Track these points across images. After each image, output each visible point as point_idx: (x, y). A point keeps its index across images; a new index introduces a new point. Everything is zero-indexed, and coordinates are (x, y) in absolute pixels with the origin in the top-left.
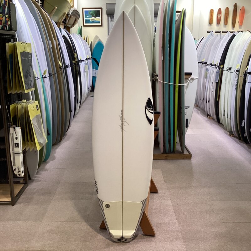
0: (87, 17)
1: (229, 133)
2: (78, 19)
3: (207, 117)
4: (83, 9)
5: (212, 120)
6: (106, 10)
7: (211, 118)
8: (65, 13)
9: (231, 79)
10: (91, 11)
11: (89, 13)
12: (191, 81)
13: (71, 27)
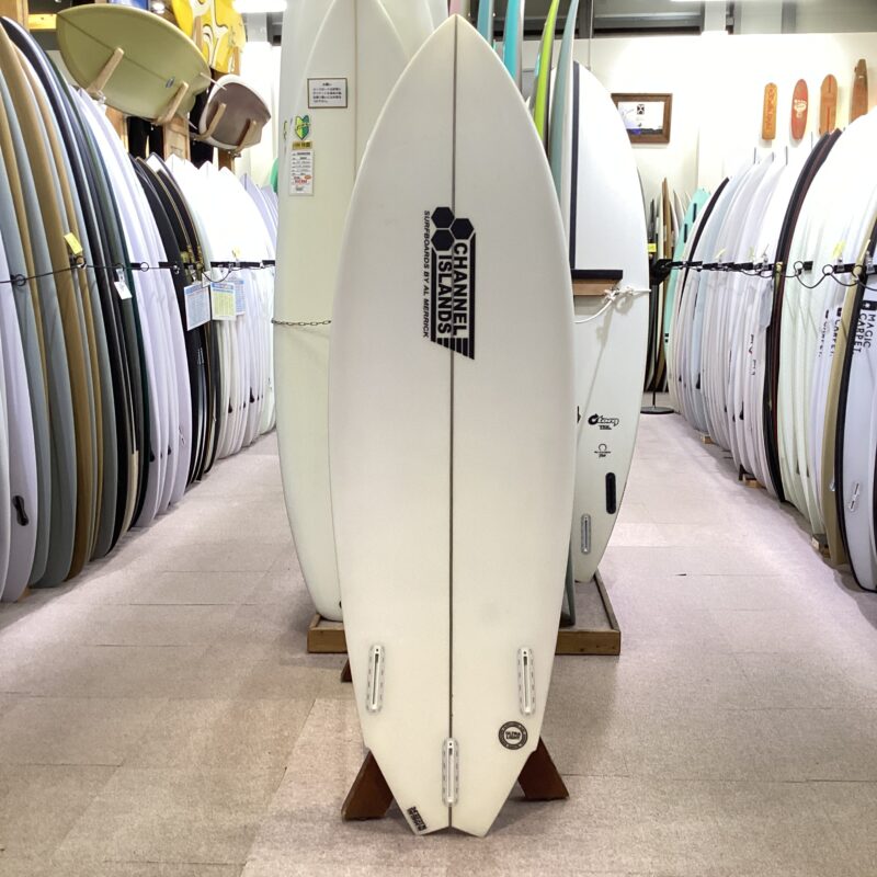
1: (817, 543)
2: (265, 122)
5: (757, 490)
7: (754, 482)
8: (182, 86)
9: (812, 311)
12: (619, 306)
13: (233, 152)
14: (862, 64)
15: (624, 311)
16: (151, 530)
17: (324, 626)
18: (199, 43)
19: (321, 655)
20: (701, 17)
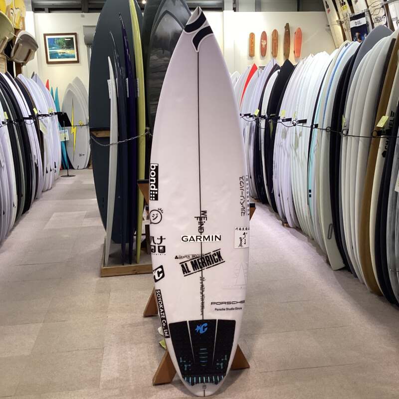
0: (53, 48)
1: (281, 222)
2: (36, 50)
4: (45, 35)
6: (84, 36)
8: (6, 38)
10: (59, 38)
11: (55, 42)
13: (22, 63)
14: (287, 24)
18: (9, 17)
20: (223, 4)
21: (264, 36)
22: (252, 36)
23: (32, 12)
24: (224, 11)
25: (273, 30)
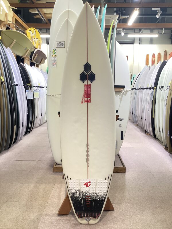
2: (46, 59)
3: (145, 133)
5: (149, 136)
7: (148, 134)
8: (28, 50)
12: (124, 94)
13: (39, 65)
14: (166, 50)
15: (125, 95)
16: (18, 143)
17: (57, 166)
19: (56, 173)
20: (134, 41)
21: (154, 56)
22: (148, 56)
23: (46, 44)
24: (134, 44)
25: (158, 53)
